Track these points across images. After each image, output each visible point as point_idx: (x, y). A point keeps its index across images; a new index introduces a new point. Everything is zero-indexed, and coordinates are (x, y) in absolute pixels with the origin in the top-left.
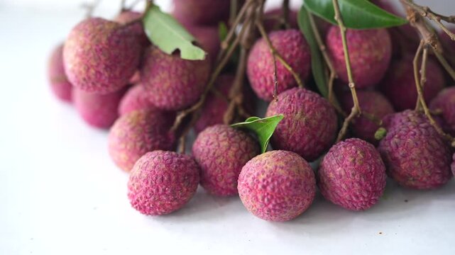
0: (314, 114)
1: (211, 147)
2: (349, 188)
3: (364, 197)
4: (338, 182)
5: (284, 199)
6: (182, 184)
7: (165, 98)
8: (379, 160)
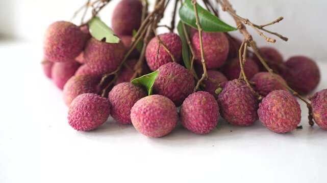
0: (180, 76)
1: (118, 93)
2: (196, 118)
3: (205, 124)
4: (190, 115)
5: (156, 120)
6: (98, 112)
7: (96, 66)
8: (216, 103)
